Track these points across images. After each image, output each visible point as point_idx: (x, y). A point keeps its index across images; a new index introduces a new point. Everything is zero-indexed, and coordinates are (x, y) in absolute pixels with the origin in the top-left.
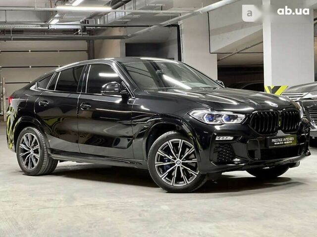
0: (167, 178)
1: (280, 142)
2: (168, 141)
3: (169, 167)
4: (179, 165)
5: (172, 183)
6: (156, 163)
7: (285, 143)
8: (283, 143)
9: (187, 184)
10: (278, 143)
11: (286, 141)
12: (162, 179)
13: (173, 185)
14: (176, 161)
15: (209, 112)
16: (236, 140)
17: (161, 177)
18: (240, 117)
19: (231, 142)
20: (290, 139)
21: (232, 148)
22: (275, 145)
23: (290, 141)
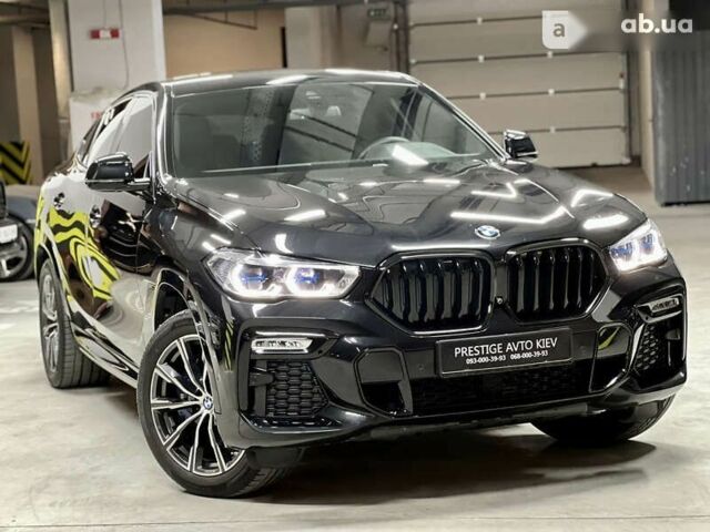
0: (182, 448)
1: (489, 356)
2: (177, 338)
3: (185, 411)
4: (209, 412)
5: (190, 465)
6: (152, 401)
7: (513, 357)
8: (501, 358)
9: (224, 473)
10: (485, 360)
11: (520, 351)
12: (168, 449)
13: (191, 472)
14: (201, 399)
15: (250, 259)
16: (320, 352)
17: (164, 444)
18: (349, 276)
19: (307, 357)
20: (538, 344)
21: (314, 374)
22: (471, 366)
23: (540, 350)
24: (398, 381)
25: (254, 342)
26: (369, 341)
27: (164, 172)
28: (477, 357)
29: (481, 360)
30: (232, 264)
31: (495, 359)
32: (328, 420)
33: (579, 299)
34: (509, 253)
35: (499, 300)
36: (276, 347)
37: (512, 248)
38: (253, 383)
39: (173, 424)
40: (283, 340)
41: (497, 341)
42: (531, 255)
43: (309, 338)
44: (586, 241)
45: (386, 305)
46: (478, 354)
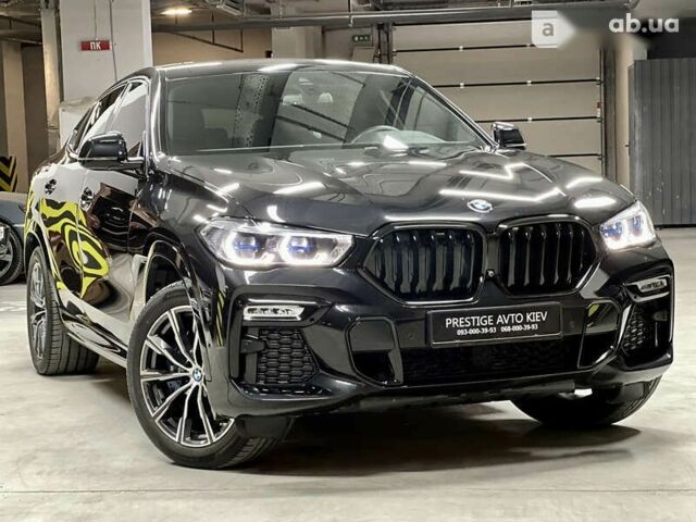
0: (170, 420)
1: (480, 327)
2: (169, 309)
3: (174, 384)
4: (199, 383)
5: (178, 437)
6: (142, 373)
7: (504, 329)
8: (492, 330)
9: (212, 444)
10: (476, 331)
11: (510, 324)
12: (156, 421)
13: (179, 443)
14: (190, 370)
15: (244, 227)
16: (312, 320)
17: (153, 415)
18: (342, 245)
19: (298, 324)
20: (528, 317)
21: (305, 342)
22: (461, 337)
23: (530, 323)
24: (390, 351)
25: (246, 309)
26: (361, 309)
27: (158, 150)
28: (468, 329)
29: (472, 332)
30: (226, 232)
31: (485, 330)
32: (318, 388)
33: (569, 275)
34: (501, 226)
35: (490, 272)
36: (269, 314)
37: (503, 222)
38: (244, 351)
39: (162, 396)
40: (276, 307)
41: (487, 313)
42: (522, 229)
43: (301, 306)
44: (577, 218)
45: (378, 275)
46: (468, 326)
